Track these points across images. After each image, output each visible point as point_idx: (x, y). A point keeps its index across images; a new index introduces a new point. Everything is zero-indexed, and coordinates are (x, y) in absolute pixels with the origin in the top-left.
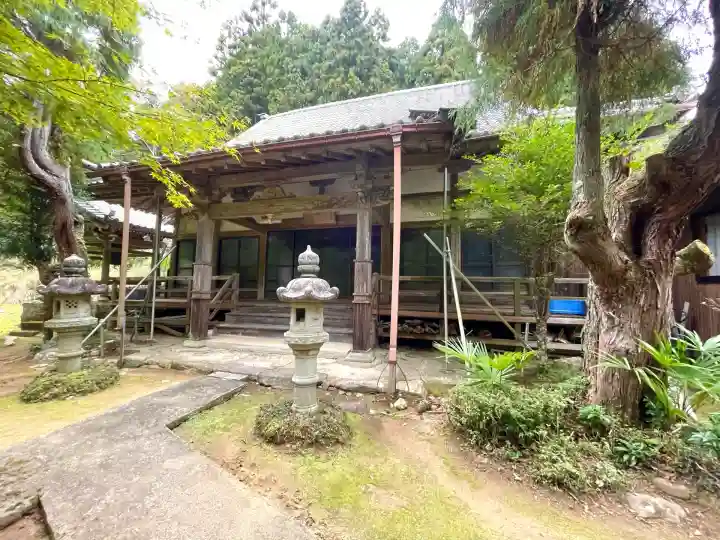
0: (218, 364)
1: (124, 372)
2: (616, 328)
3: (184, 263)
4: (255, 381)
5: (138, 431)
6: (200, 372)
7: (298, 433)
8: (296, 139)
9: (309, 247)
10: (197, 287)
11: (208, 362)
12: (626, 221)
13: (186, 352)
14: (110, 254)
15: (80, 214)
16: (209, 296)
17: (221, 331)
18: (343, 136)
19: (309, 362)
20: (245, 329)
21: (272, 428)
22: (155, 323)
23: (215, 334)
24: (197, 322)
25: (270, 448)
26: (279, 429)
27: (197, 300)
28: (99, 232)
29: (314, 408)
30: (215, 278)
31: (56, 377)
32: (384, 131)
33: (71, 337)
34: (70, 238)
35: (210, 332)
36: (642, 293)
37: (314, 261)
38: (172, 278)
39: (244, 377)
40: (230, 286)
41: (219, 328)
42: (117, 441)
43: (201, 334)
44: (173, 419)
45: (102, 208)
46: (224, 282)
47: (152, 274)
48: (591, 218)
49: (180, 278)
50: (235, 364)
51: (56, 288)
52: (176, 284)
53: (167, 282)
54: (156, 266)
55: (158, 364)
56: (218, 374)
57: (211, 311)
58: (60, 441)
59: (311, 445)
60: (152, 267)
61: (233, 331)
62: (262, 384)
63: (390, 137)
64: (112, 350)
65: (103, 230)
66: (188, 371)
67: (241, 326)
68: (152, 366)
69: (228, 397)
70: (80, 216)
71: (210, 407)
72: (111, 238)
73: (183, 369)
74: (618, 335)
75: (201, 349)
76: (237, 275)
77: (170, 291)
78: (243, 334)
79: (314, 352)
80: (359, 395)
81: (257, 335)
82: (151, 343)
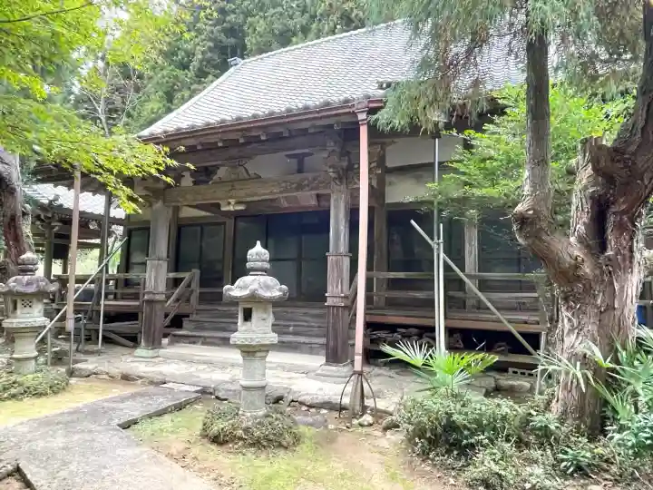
0: (173, 375)
1: (73, 381)
2: (576, 331)
3: (136, 258)
4: (211, 394)
5: (92, 427)
6: (152, 383)
7: (240, 433)
8: (255, 118)
9: (258, 242)
10: (150, 285)
11: (161, 373)
12: (588, 212)
13: (138, 361)
14: (52, 246)
15: (27, 203)
16: (163, 297)
17: (177, 339)
18: (305, 113)
19: (257, 364)
20: (205, 337)
21: (216, 428)
22: (103, 331)
23: (171, 343)
24: (150, 328)
25: (214, 447)
26: (222, 429)
27: (150, 302)
28: (42, 221)
29: (261, 413)
30: (172, 275)
31: (13, 378)
32: (348, 107)
33: (24, 337)
34: (18, 231)
35: (165, 341)
36: (599, 292)
37: (263, 258)
38: (122, 276)
39: (199, 388)
40: (189, 286)
41: (175, 335)
42: (74, 433)
43: (154, 343)
44: (124, 420)
45: (46, 192)
46: (182, 279)
47: (101, 271)
48: (531, 212)
49: (132, 275)
50: (191, 375)
51: (14, 286)
52: (127, 283)
53: (117, 281)
54: (105, 262)
55: (107, 373)
56: (170, 385)
57: (166, 316)
58: (26, 430)
59: (252, 445)
60: (100, 263)
61: (192, 340)
62: (217, 398)
63: (354, 114)
64: (58, 359)
65: (46, 217)
66: (139, 382)
67: (202, 334)
68: (101, 377)
69: (180, 407)
70: (27, 206)
71: (160, 413)
72: (54, 227)
73: (134, 380)
74: (577, 338)
75: (153, 360)
76: (197, 272)
77: (119, 291)
78: (203, 344)
79: (263, 354)
80: (324, 411)
81: (218, 345)
82: (98, 353)
